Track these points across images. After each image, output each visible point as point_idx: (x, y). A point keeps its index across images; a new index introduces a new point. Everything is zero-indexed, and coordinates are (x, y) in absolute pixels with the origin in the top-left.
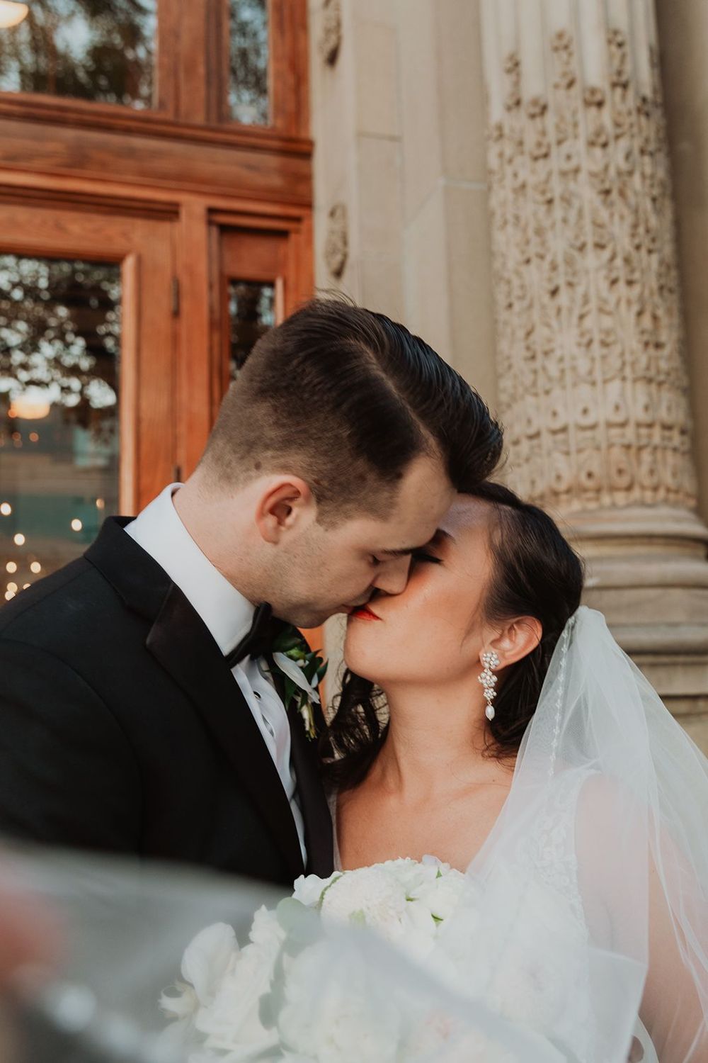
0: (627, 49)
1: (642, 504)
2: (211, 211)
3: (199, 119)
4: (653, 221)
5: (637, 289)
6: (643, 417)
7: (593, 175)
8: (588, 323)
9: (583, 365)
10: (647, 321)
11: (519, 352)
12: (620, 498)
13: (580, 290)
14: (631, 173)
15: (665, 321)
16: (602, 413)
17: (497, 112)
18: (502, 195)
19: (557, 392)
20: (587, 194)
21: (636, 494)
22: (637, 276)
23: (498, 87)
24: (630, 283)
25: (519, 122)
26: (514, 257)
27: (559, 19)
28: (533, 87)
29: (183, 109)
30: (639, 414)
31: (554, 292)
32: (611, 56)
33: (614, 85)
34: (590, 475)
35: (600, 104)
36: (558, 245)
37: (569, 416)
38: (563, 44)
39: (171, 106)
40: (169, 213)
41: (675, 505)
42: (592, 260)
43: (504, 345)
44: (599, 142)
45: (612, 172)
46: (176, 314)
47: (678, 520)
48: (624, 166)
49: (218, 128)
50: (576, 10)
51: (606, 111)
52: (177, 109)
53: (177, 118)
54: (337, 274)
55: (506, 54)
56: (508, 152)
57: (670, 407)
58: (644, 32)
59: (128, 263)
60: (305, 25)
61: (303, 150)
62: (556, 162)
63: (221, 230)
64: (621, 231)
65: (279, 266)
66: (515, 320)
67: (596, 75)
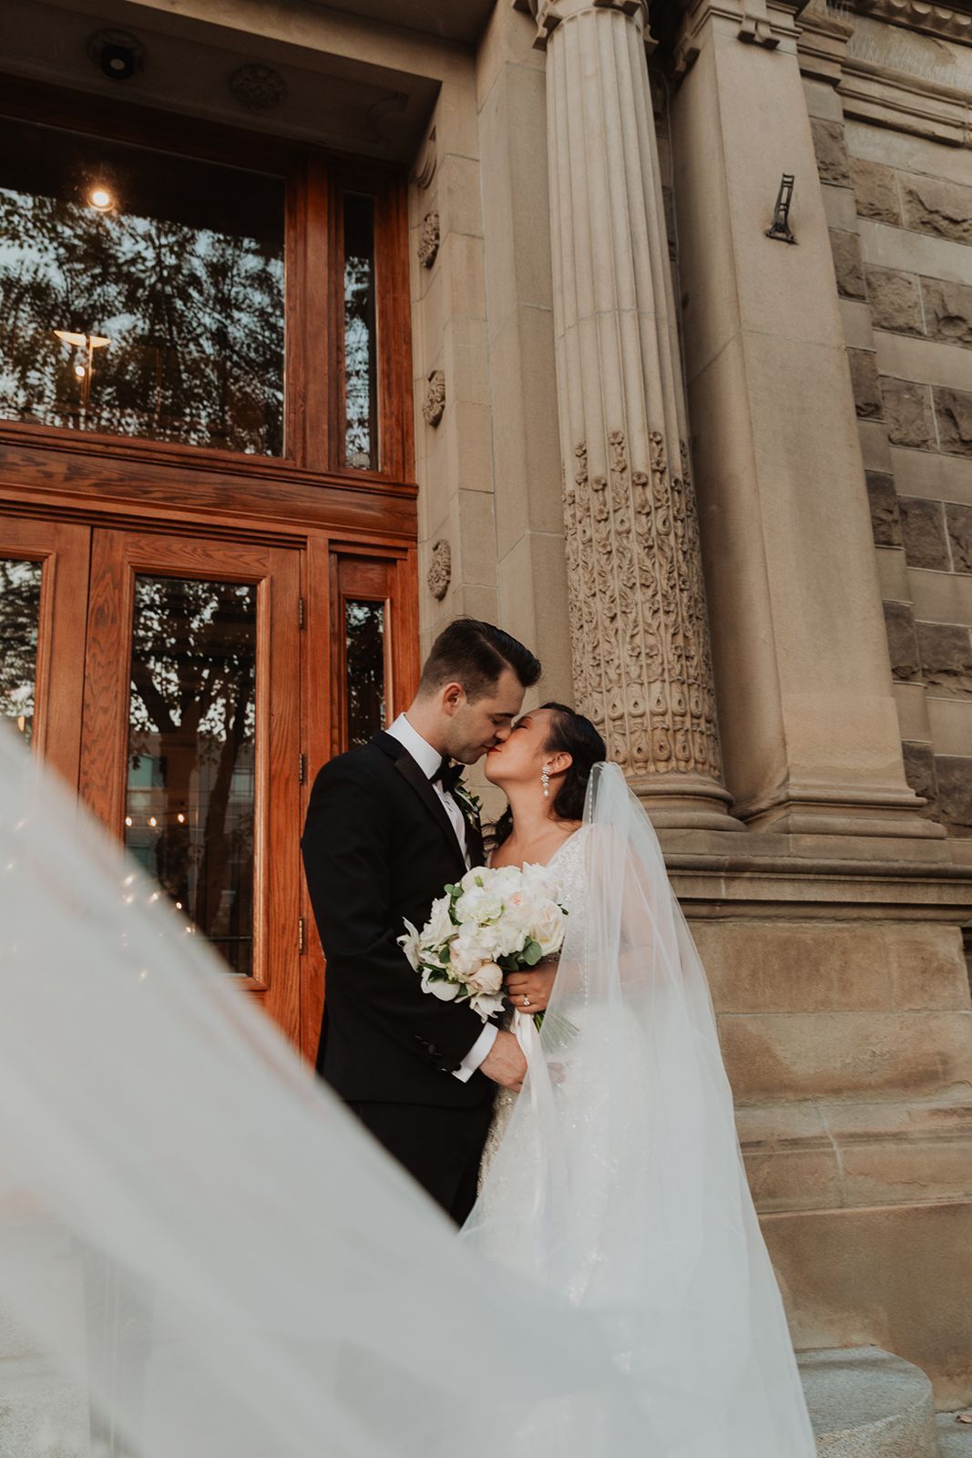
0: (664, 445)
1: (678, 771)
2: (332, 542)
3: (323, 467)
4: (684, 568)
5: (673, 617)
6: (677, 708)
7: (640, 535)
8: (637, 640)
9: (634, 671)
10: (680, 640)
11: (588, 661)
12: (662, 766)
13: (631, 617)
14: (667, 534)
15: (693, 640)
16: (648, 706)
17: (570, 485)
18: (573, 546)
19: (615, 690)
20: (636, 549)
21: (673, 763)
22: (672, 607)
23: (571, 466)
24: (667, 613)
25: (585, 494)
26: (584, 592)
27: (615, 422)
28: (596, 470)
29: (309, 458)
30: (674, 706)
31: (613, 618)
32: (652, 450)
33: (654, 471)
34: (639, 750)
35: (644, 485)
36: (615, 585)
37: (625, 708)
38: (618, 441)
39: (299, 457)
40: (298, 543)
41: (702, 772)
42: (639, 596)
43: (577, 656)
44: (644, 511)
45: (654, 533)
46: (303, 627)
47: (702, 783)
48: (662, 529)
49: (338, 475)
50: (626, 417)
51: (649, 490)
52: (304, 458)
53: (304, 466)
54: (441, 597)
55: (576, 443)
56: (579, 515)
57: (698, 702)
58: (677, 432)
59: (264, 583)
60: (410, 392)
61: (408, 493)
62: (614, 525)
63: (343, 556)
64: (660, 575)
65: (387, 587)
66: (585, 638)
67: (641, 463)
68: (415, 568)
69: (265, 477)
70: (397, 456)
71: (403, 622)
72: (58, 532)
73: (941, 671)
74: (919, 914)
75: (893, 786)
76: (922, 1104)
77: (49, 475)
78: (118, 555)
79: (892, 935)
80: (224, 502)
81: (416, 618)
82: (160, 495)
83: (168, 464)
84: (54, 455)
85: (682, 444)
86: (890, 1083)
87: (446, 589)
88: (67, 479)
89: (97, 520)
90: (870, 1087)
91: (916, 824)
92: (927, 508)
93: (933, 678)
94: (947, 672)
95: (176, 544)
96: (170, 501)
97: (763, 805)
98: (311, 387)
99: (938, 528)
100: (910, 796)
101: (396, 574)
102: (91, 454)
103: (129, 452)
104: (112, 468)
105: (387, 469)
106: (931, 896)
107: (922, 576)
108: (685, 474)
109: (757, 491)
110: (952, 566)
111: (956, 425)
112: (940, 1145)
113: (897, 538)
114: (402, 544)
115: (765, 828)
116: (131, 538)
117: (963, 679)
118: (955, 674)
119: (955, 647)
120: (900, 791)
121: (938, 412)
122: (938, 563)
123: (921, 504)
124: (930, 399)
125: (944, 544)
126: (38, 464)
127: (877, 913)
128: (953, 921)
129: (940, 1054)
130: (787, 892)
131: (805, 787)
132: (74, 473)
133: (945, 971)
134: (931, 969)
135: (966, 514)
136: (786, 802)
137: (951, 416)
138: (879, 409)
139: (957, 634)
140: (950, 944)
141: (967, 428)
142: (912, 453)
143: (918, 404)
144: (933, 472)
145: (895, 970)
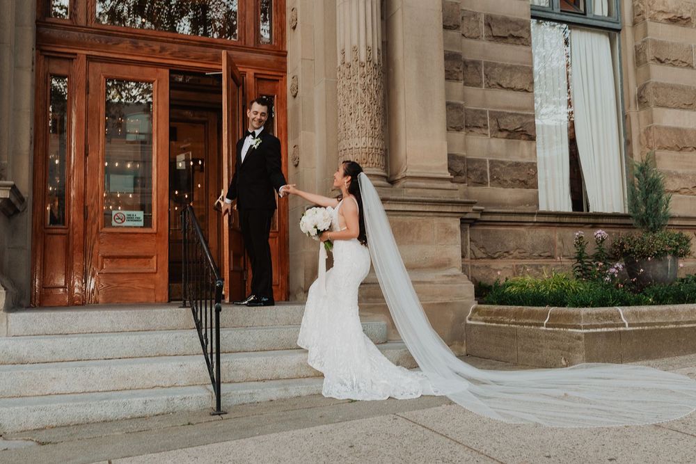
0: (371, 51)
1: (369, 167)
2: (255, 74)
3: (252, 45)
4: (376, 97)
5: (371, 114)
6: (370, 146)
7: (361, 84)
8: (358, 122)
9: (357, 133)
10: (373, 122)
11: (342, 129)
13: (357, 114)
14: (371, 84)
15: (377, 122)
16: (361, 145)
17: (339, 64)
18: (339, 86)
19: (350, 139)
20: (360, 90)
21: (368, 165)
22: (371, 111)
23: (339, 57)
24: (369, 113)
25: (343, 68)
26: (342, 104)
27: (355, 43)
28: (348, 60)
29: (247, 41)
31: (351, 114)
32: (367, 54)
33: (367, 62)
35: (364, 67)
36: (352, 102)
37: (353, 145)
38: (355, 49)
39: (243, 40)
40: (243, 75)
41: (378, 168)
42: (360, 107)
44: (363, 76)
45: (366, 84)
47: (377, 171)
48: (369, 83)
49: (257, 47)
50: (359, 41)
52: (245, 41)
53: (245, 44)
54: (295, 96)
55: (342, 48)
56: (341, 76)
57: (378, 144)
58: (377, 44)
60: (285, 14)
61: (283, 54)
62: (352, 81)
63: (259, 79)
64: (367, 100)
65: (275, 91)
66: (341, 120)
67: (363, 58)
68: (286, 84)
69: (231, 49)
70: (280, 39)
71: (281, 103)
72: (158, 71)
73: (474, 127)
74: (445, 215)
75: (443, 172)
76: (440, 273)
77: (154, 50)
79: (436, 221)
81: (286, 103)
82: (193, 57)
83: (195, 45)
84: (155, 43)
85: (378, 50)
86: (431, 267)
87: (296, 94)
88: (160, 52)
89: (171, 67)
90: (423, 268)
91: (449, 185)
92: (476, 64)
93: (471, 129)
94: (477, 127)
97: (399, 177)
98: (247, 13)
99: (479, 72)
100: (448, 175)
101: (278, 85)
102: (168, 42)
103: (182, 41)
104: (176, 47)
105: (276, 44)
106: (449, 209)
107: (471, 90)
108: (379, 61)
109: (404, 68)
110: (484, 86)
111: (491, 30)
112: (444, 285)
113: (461, 77)
114: (281, 74)
115: (398, 186)
117: (483, 130)
118: (480, 127)
119: (481, 117)
120: (445, 174)
121: (485, 24)
122: (478, 85)
123: (473, 62)
124: (483, 20)
125: (481, 77)
126: (150, 46)
127: (431, 214)
128: (457, 217)
129: (449, 258)
130: (401, 207)
131: (412, 172)
132: (163, 50)
133: (453, 233)
134: (448, 232)
135: (491, 66)
136: (405, 178)
137: (490, 26)
138: (458, 26)
139: (483, 112)
140: (455, 224)
141: (496, 31)
142: (473, 41)
143: (477, 22)
144: (480, 49)
145: (436, 231)
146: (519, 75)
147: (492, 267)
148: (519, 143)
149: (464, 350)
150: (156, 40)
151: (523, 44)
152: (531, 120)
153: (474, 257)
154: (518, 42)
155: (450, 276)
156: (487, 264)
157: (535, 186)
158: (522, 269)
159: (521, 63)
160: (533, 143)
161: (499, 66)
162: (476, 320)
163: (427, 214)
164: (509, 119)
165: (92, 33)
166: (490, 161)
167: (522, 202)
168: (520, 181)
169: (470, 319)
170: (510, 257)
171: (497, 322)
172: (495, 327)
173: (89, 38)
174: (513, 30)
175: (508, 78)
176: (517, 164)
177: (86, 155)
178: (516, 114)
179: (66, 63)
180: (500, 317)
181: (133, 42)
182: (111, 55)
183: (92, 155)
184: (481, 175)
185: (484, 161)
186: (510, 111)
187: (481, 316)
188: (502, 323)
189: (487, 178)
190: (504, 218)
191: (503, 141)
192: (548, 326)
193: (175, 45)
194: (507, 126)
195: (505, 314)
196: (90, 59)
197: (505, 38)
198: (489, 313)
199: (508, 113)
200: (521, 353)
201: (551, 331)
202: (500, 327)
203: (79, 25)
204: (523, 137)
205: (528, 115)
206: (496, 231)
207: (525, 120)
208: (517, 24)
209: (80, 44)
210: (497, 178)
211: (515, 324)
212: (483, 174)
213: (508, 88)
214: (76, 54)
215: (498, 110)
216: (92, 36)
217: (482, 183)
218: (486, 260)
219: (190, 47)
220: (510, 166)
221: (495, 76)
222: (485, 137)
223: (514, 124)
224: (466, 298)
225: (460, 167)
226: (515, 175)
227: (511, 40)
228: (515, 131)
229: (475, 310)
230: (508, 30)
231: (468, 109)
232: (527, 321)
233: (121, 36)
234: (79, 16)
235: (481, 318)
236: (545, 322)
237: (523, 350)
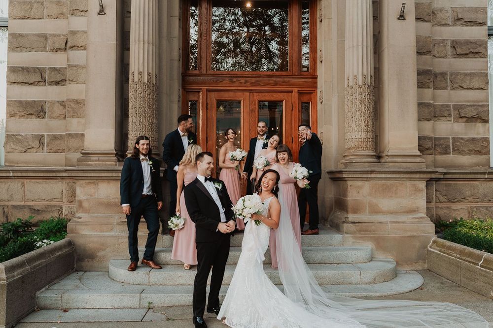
0: (366, 78)
2: (298, 90)
3: (296, 74)
4: (369, 106)
5: (365, 117)
6: (364, 137)
7: (359, 99)
8: (357, 123)
9: (356, 129)
10: (366, 122)
11: (347, 126)
12: (360, 149)
13: (356, 117)
15: (369, 122)
16: (358, 137)
17: (346, 86)
18: (346, 100)
19: (352, 133)
20: (358, 102)
21: (363, 149)
22: (365, 115)
23: (346, 82)
25: (348, 89)
26: (347, 111)
27: (355, 73)
28: (351, 84)
29: (293, 72)
31: (352, 117)
32: (363, 79)
33: (363, 84)
34: (356, 146)
36: (353, 110)
37: (353, 137)
38: (356, 77)
39: (291, 72)
40: (291, 92)
41: (369, 150)
42: (358, 113)
44: (360, 94)
45: (362, 99)
46: (292, 110)
47: (368, 152)
48: (364, 98)
49: (300, 75)
50: (358, 72)
51: (362, 89)
53: (293, 74)
54: (321, 103)
55: (348, 77)
56: (347, 93)
57: (370, 135)
58: (370, 71)
59: (284, 101)
60: (317, 52)
61: (315, 77)
62: (353, 97)
63: (300, 93)
64: (363, 108)
65: (310, 99)
66: (347, 121)
67: (360, 83)
68: (317, 95)
69: (284, 78)
70: (313, 68)
71: (314, 107)
72: (243, 94)
73: (441, 116)
74: (415, 179)
75: (414, 151)
76: (411, 216)
77: (241, 83)
78: (255, 98)
79: (408, 183)
80: (276, 84)
81: (317, 106)
82: (263, 84)
85: (371, 76)
86: (404, 212)
89: (250, 91)
90: (399, 213)
91: (418, 160)
92: (443, 74)
93: (438, 118)
94: (443, 116)
95: (266, 94)
96: (265, 85)
97: (384, 155)
98: (294, 55)
99: (446, 79)
100: (419, 153)
101: (312, 95)
102: (249, 77)
104: (253, 80)
105: (311, 71)
106: (418, 176)
107: (439, 92)
108: (371, 83)
109: (388, 86)
110: (449, 88)
111: (456, 50)
112: (412, 224)
113: (431, 85)
114: (313, 89)
115: (383, 160)
116: (257, 94)
117: (448, 117)
118: (445, 116)
119: (446, 109)
120: (416, 152)
121: (451, 47)
122: (445, 88)
123: (441, 73)
124: (449, 43)
125: (447, 83)
126: (239, 81)
127: (405, 179)
128: (424, 180)
129: (417, 207)
130: (383, 176)
131: (392, 152)
132: (246, 82)
133: (420, 190)
134: (417, 190)
135: (455, 74)
136: (388, 156)
137: (455, 48)
138: (430, 52)
139: (448, 106)
140: (422, 185)
141: (459, 51)
142: (441, 59)
143: (445, 46)
144: (448, 64)
145: (408, 190)
146: (477, 78)
147: (452, 208)
148: (475, 125)
149: (426, 266)
150: (242, 77)
151: (481, 57)
152: (486, 109)
153: (438, 201)
154: (477, 56)
155: (417, 218)
156: (448, 206)
157: (488, 153)
158: (475, 209)
159: (479, 70)
160: (487, 125)
161: (462, 74)
162: (435, 249)
163: (402, 179)
164: (468, 110)
165: (209, 76)
166: (453, 138)
167: (478, 165)
168: (475, 151)
169: (431, 247)
170: (466, 201)
171: (448, 254)
172: (446, 257)
173: (208, 79)
174: (473, 48)
175: (468, 82)
176: (473, 140)
177: (207, 142)
178: (474, 106)
179: (197, 94)
180: (450, 251)
181: (230, 79)
182: (219, 88)
183: (210, 143)
184: (446, 147)
185: (448, 138)
186: (469, 104)
187: (438, 247)
188: (451, 255)
189: (450, 150)
190: (462, 176)
191: (463, 124)
192: (481, 266)
193: (253, 79)
194: (466, 114)
195: (454, 249)
196: (208, 91)
197: (467, 54)
198: (443, 246)
199: (467, 105)
200: (463, 279)
201: (483, 271)
202: (449, 258)
203: (203, 73)
204: (478, 121)
205: (483, 105)
206: (456, 184)
207: (480, 109)
208: (476, 44)
209: (203, 83)
210: (457, 150)
211: (460, 259)
212: (448, 147)
213: (467, 89)
214: (201, 89)
215: (460, 104)
216: (209, 78)
217: (446, 152)
218: (448, 203)
219: (261, 79)
220: (468, 140)
221: (458, 81)
222: (449, 123)
223: (471, 112)
224: (429, 233)
225: (429, 144)
226: (472, 147)
227: (472, 55)
228: (473, 117)
229: (434, 242)
230: (469, 49)
231: (437, 105)
232: (468, 259)
233: (224, 77)
234: (203, 68)
235: (438, 248)
236: (480, 263)
237: (465, 278)
